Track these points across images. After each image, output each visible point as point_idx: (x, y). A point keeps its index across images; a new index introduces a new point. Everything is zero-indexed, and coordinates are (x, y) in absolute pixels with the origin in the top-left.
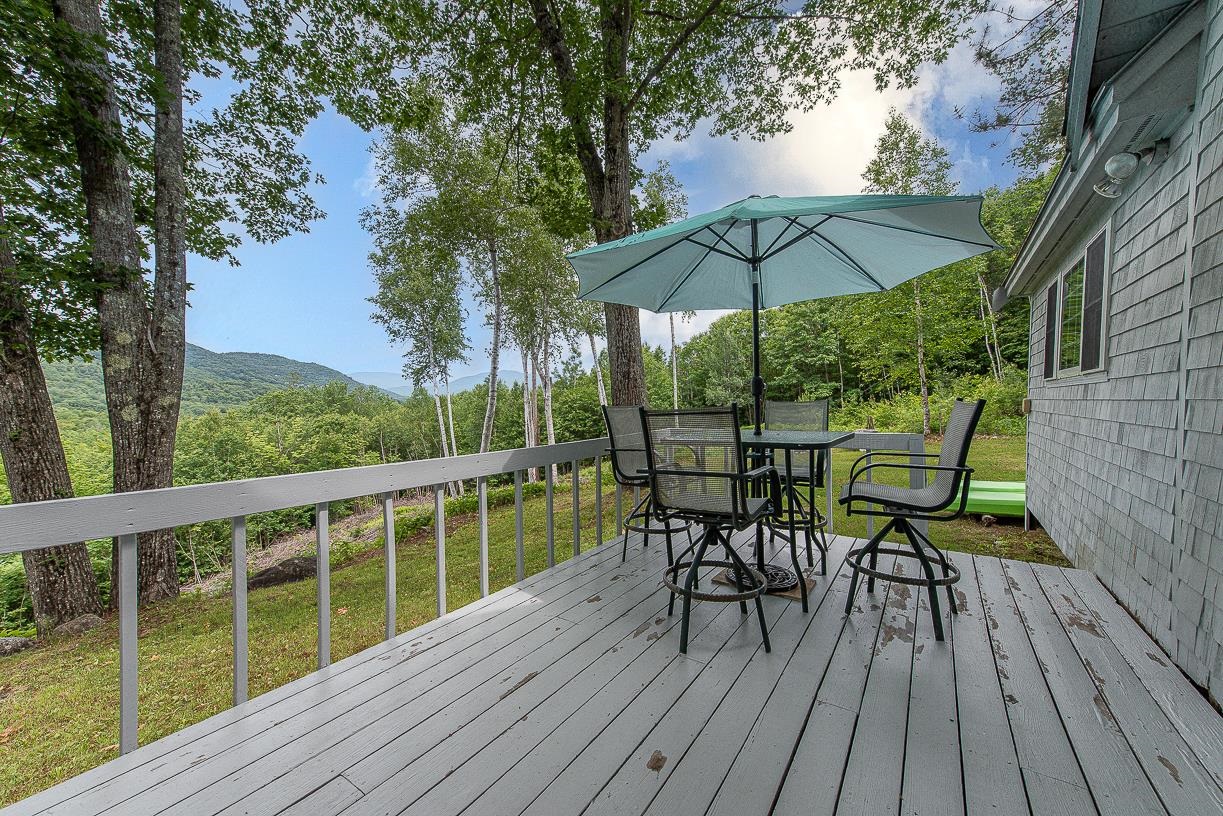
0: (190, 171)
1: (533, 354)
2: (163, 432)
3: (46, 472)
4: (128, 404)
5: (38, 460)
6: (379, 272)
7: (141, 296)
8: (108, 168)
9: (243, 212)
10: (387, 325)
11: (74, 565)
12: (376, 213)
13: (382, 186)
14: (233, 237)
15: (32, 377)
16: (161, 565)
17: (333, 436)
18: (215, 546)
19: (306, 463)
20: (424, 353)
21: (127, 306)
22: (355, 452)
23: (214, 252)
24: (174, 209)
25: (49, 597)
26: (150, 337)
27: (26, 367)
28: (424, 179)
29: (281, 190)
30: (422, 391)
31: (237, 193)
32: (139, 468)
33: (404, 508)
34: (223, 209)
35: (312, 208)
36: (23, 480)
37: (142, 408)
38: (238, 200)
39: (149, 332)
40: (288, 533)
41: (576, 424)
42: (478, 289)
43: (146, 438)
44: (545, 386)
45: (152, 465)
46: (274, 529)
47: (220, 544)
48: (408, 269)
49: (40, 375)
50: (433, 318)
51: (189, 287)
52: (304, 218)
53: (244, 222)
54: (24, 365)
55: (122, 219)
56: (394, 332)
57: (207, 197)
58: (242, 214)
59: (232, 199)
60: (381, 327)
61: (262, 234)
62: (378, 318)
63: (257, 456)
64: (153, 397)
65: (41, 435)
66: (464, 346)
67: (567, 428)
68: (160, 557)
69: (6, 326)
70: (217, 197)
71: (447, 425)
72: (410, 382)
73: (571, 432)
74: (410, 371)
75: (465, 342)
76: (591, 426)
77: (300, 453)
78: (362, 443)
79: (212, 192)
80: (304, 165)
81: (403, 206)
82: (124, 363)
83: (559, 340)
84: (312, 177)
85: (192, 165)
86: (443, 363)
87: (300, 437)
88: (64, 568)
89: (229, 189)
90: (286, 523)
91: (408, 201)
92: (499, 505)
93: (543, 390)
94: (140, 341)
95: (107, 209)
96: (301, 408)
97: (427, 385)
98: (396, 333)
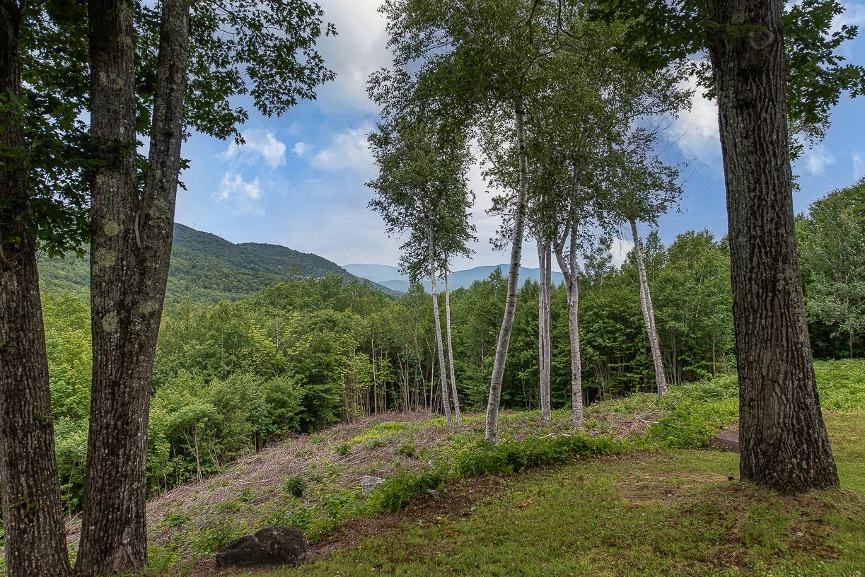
0: (207, 42)
1: (556, 246)
2: (141, 347)
3: (27, 391)
4: (108, 311)
5: (22, 376)
6: (380, 154)
7: (133, 176)
8: (112, 22)
9: (252, 81)
10: (385, 212)
11: (44, 511)
12: (385, 79)
13: (393, 47)
14: (240, 112)
15: (25, 276)
16: (128, 522)
17: (328, 335)
18: (215, 445)
19: (300, 361)
20: (423, 245)
21: (118, 188)
22: (345, 353)
23: (222, 131)
24: (175, 68)
25: (18, 550)
26: (136, 227)
27: (21, 264)
28: (440, 33)
29: (290, 50)
30: (420, 288)
31: (248, 61)
32: (113, 393)
33: (393, 423)
34: (233, 81)
35: (320, 69)
36: (6, 401)
37: (122, 316)
38: (249, 68)
39: (137, 220)
40: (279, 436)
41: (602, 337)
42: (490, 165)
43: (123, 355)
44: (571, 288)
45: (127, 390)
46: (268, 430)
47: (220, 443)
48: (411, 148)
49: (34, 272)
50: (434, 203)
51: (184, 164)
52: (312, 83)
53: (252, 93)
54: (20, 261)
55: (121, 82)
56: (393, 220)
57: (220, 69)
58: (251, 84)
59: (242, 67)
60: (378, 216)
61: (268, 105)
62: (377, 204)
63: (258, 350)
64: (135, 303)
65: (27, 345)
66: (468, 236)
67: (589, 342)
68: (128, 511)
69: (7, 216)
70: (229, 67)
71: (443, 327)
72: (406, 278)
73: (594, 347)
74: (407, 264)
75: (469, 231)
76: (624, 342)
77: (295, 351)
78: (354, 343)
79: (224, 63)
80: (317, 16)
81: (415, 68)
82: (109, 259)
83: (592, 228)
84: (323, 28)
85: (209, 35)
86: (443, 256)
87: (296, 333)
88: (34, 514)
89: (241, 58)
90: (279, 424)
91: (421, 61)
92: (528, 467)
93: (568, 293)
94: (127, 231)
95: (107, 72)
96: (298, 301)
97: (425, 281)
98: (394, 221)
